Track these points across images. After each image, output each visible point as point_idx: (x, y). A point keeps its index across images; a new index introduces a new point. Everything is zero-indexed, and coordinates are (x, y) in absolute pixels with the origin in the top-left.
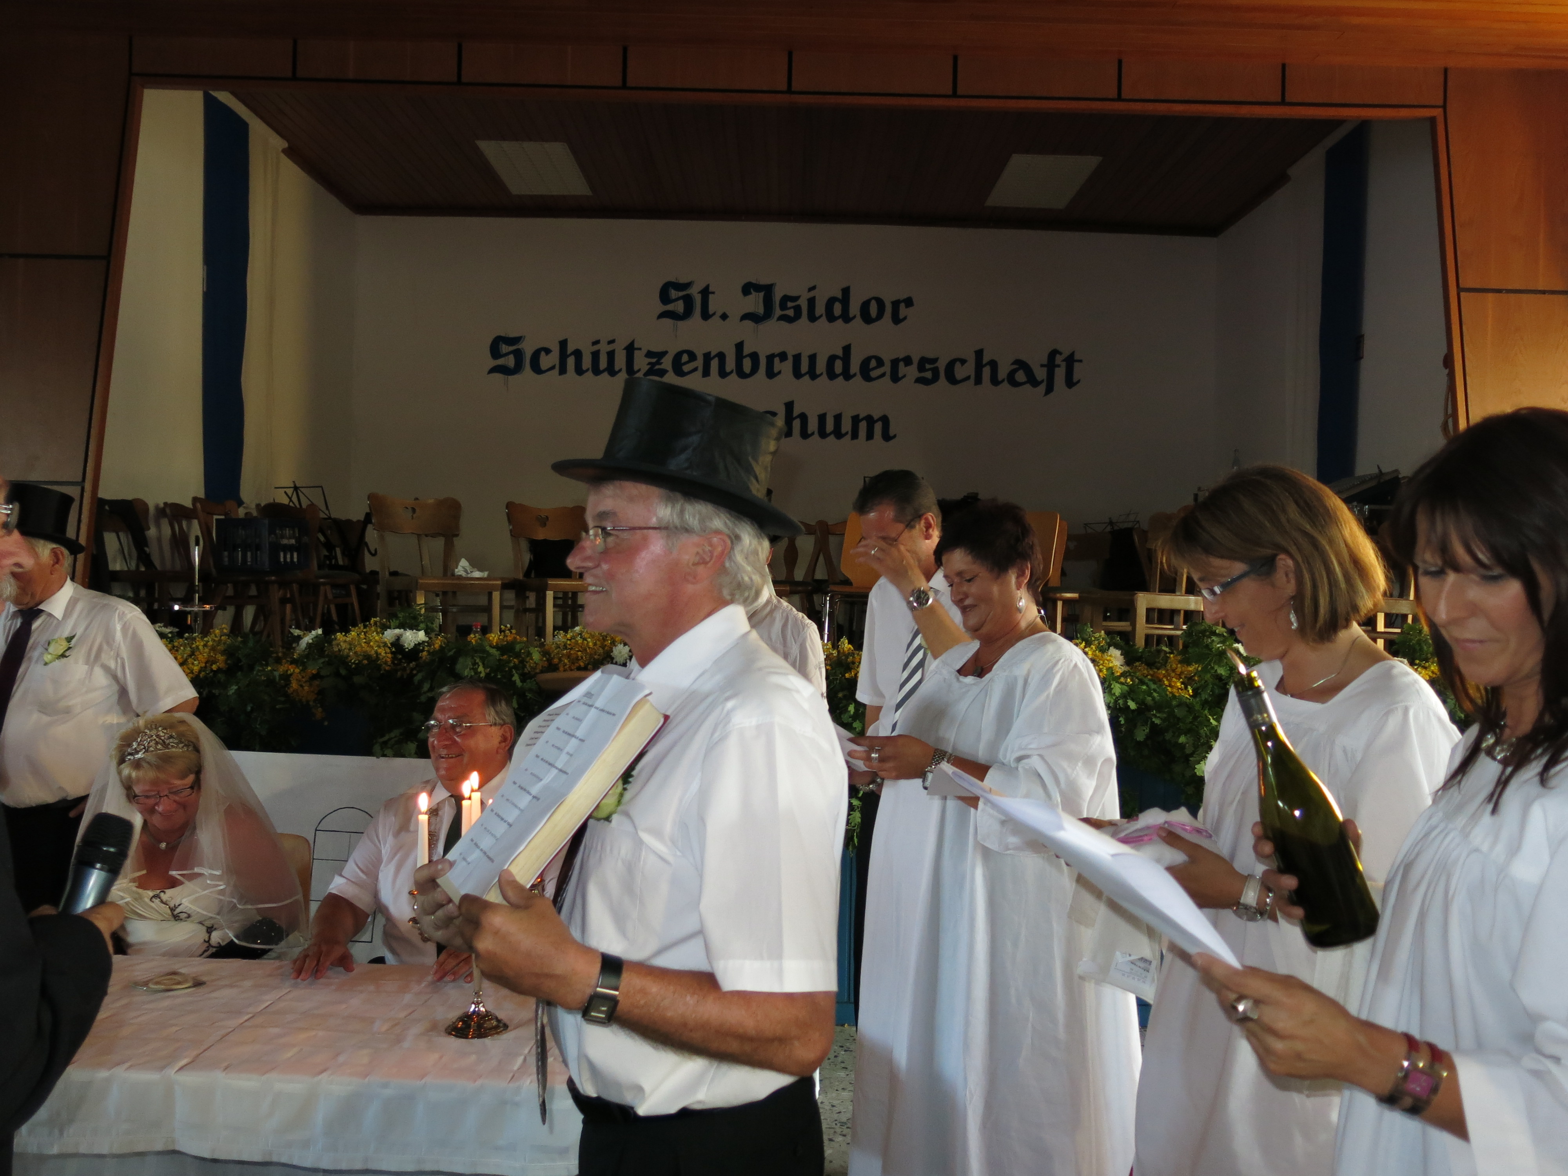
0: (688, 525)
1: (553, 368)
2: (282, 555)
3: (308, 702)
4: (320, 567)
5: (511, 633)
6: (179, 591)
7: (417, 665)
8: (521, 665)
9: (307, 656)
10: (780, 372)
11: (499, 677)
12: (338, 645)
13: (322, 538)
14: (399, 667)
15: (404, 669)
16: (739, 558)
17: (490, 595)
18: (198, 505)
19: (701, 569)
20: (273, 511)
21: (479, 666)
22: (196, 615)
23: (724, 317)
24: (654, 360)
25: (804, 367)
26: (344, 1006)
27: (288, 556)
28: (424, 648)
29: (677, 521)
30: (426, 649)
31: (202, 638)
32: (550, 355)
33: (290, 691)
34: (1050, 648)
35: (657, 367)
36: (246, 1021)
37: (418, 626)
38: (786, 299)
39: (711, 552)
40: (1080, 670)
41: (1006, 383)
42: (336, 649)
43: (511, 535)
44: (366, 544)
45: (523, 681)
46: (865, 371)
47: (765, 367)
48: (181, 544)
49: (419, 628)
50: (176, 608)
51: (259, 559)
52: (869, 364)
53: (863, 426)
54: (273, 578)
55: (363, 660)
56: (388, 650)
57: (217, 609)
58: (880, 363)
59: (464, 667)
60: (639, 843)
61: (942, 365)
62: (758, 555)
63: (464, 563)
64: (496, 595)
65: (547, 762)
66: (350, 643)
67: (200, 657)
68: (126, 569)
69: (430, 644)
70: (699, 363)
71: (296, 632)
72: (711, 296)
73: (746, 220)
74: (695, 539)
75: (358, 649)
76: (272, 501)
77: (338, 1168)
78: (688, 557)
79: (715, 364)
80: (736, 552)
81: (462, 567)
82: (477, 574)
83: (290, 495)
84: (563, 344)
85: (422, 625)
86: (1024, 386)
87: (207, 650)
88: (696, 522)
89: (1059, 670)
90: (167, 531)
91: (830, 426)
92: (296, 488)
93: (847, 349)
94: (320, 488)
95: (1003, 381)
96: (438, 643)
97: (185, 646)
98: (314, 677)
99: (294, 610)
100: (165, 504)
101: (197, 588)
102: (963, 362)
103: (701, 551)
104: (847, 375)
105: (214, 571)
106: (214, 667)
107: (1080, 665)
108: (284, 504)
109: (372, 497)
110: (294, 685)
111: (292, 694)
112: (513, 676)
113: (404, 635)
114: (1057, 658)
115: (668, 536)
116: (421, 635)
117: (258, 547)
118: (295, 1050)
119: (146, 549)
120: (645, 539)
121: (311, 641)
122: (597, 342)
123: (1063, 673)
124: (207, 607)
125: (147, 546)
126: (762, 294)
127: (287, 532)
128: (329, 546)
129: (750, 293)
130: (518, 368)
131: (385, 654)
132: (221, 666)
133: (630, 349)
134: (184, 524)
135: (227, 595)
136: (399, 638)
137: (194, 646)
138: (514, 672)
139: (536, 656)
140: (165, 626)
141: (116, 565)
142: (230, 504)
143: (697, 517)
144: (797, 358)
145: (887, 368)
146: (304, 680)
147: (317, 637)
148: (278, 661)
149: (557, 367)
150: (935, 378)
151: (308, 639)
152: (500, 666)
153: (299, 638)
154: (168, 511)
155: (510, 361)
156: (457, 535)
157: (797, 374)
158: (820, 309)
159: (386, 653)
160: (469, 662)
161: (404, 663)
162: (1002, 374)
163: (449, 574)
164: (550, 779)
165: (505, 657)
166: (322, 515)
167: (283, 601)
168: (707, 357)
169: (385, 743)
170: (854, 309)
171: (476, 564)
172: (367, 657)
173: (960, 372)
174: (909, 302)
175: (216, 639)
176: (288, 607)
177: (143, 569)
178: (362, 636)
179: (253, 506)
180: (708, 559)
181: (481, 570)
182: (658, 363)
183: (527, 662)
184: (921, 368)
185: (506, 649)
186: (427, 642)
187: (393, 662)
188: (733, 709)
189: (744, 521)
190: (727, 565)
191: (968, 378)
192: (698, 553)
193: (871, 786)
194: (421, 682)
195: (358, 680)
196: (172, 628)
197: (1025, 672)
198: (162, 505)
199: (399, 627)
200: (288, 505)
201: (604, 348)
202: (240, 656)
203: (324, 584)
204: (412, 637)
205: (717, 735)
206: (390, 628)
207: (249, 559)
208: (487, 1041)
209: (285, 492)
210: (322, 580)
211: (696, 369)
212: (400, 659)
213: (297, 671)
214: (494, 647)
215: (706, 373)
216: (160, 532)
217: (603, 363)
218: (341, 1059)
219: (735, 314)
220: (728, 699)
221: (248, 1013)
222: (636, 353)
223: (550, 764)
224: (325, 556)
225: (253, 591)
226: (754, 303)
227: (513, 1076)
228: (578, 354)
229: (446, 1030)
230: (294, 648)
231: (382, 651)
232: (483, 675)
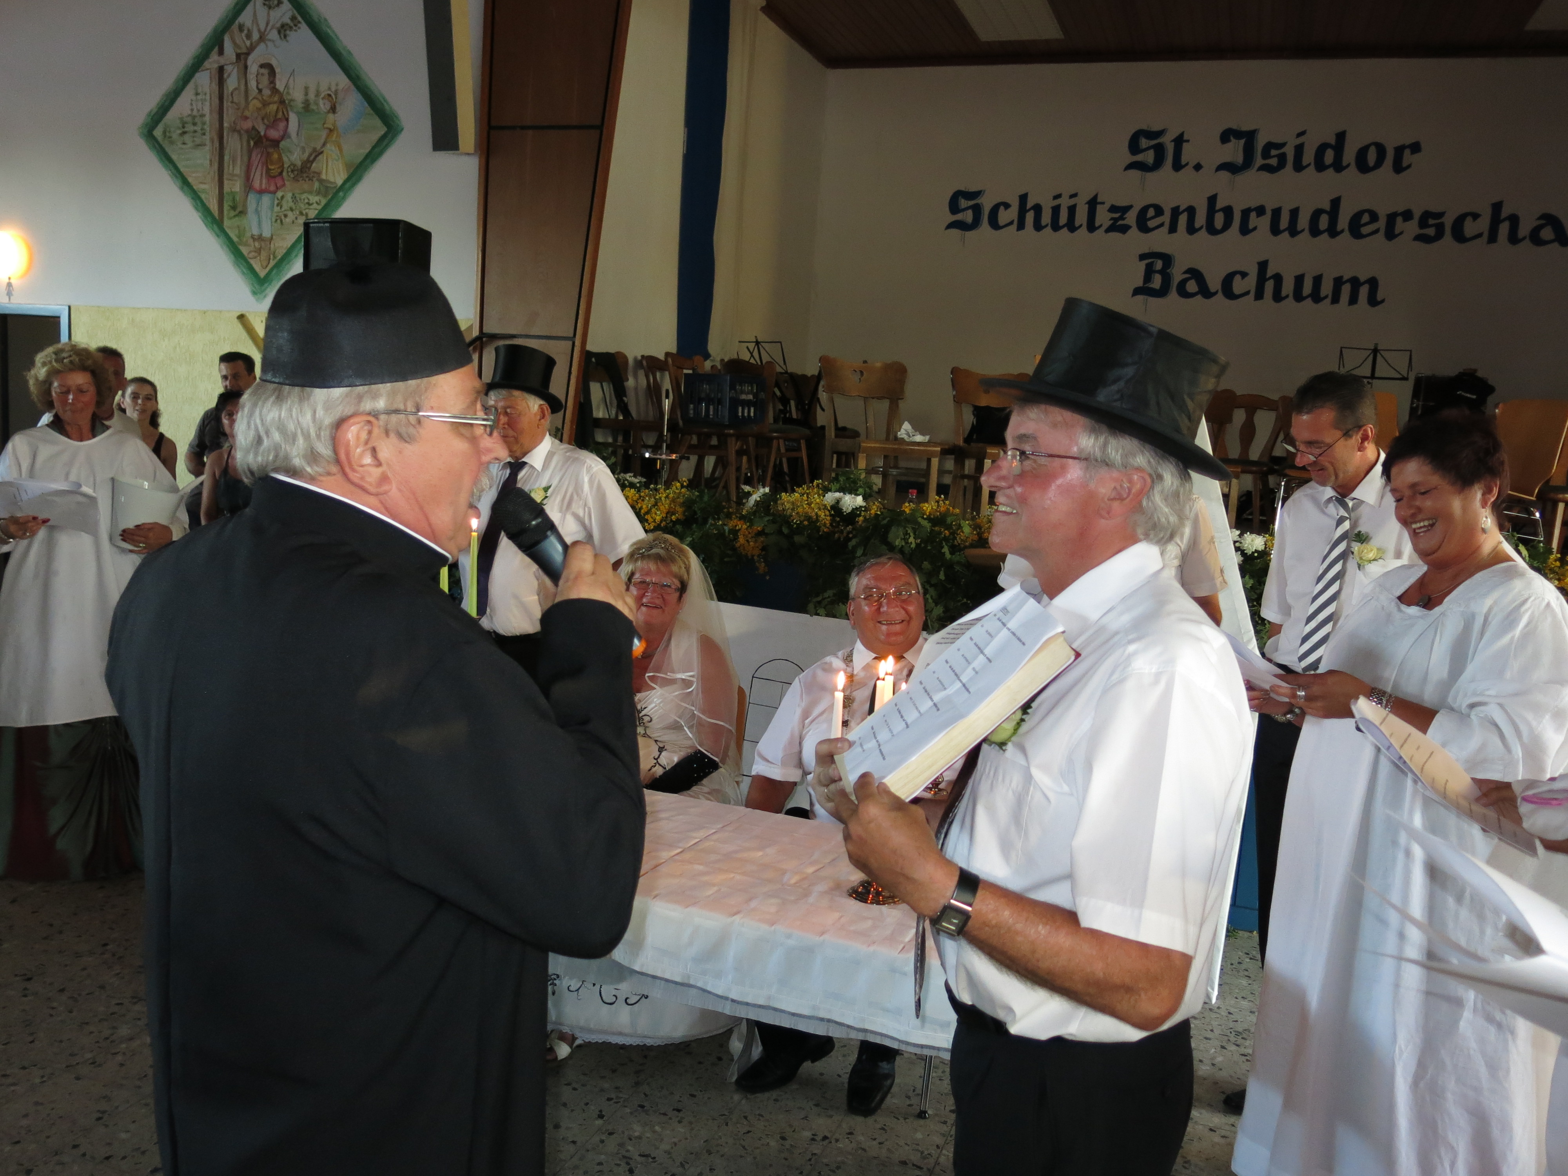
0: (1109, 458)
1: (1011, 223)
2: (740, 409)
3: (753, 556)
4: (776, 420)
5: (944, 503)
6: (651, 440)
7: (853, 529)
8: (951, 537)
9: (754, 513)
10: (1255, 228)
11: (929, 548)
12: (783, 504)
13: (778, 393)
14: (836, 530)
15: (842, 532)
16: (1157, 498)
17: (929, 461)
18: (670, 360)
19: (1116, 505)
20: (735, 367)
21: (910, 536)
22: (663, 462)
23: (1198, 167)
24: (1117, 215)
25: (1284, 223)
26: (760, 853)
27: (746, 411)
28: (860, 513)
29: (1098, 454)
30: (863, 514)
31: (665, 490)
32: (1009, 210)
33: (737, 545)
34: (1517, 585)
35: (1120, 222)
36: (678, 854)
37: (857, 490)
38: (1270, 146)
39: (1130, 490)
40: (1553, 610)
41: (1527, 242)
42: (780, 508)
43: (954, 401)
44: (818, 399)
45: (952, 553)
46: (1355, 229)
47: (1239, 221)
48: (654, 392)
49: (858, 492)
50: (647, 455)
51: (720, 413)
52: (1361, 218)
53: (1346, 289)
54: (732, 431)
55: (804, 521)
56: (827, 513)
57: (682, 458)
58: (1374, 217)
59: (896, 538)
60: (1028, 778)
61: (1448, 221)
62: (1178, 497)
63: (906, 426)
64: (935, 462)
65: (954, 671)
66: (793, 503)
67: (662, 507)
68: (607, 417)
69: (867, 509)
70: (1166, 218)
71: (747, 488)
72: (1184, 144)
73: (1232, 58)
74: (1115, 474)
75: (800, 510)
76: (735, 357)
77: (745, 1000)
78: (1105, 490)
79: (1183, 219)
80: (1156, 491)
81: (905, 431)
82: (919, 438)
83: (751, 350)
84: (1023, 198)
85: (861, 490)
86: (1550, 246)
87: (668, 502)
88: (1118, 457)
89: (1527, 611)
90: (643, 382)
91: (1307, 289)
92: (757, 343)
93: (1336, 203)
94: (779, 344)
95: (1524, 238)
96: (875, 509)
97: (650, 497)
98: (760, 534)
99: (749, 461)
100: (643, 356)
101: (665, 438)
102: (1475, 216)
103: (1118, 487)
104: (1333, 232)
105: (681, 423)
106: (674, 518)
107: (1554, 604)
108: (745, 361)
109: (824, 360)
110: (742, 540)
111: (739, 547)
112: (943, 547)
113: (843, 500)
114: (1526, 596)
115: (1087, 468)
116: (859, 501)
117: (720, 402)
118: (715, 889)
119: (625, 399)
120: (1064, 469)
121: (758, 499)
122: (1058, 197)
123: (1533, 613)
124: (674, 457)
125: (626, 397)
126: (1242, 141)
127: (747, 388)
128: (785, 401)
129: (1229, 141)
130: (975, 225)
131: (825, 517)
132: (679, 517)
133: (1093, 203)
134: (658, 375)
135: (692, 443)
136: (838, 501)
137: (657, 497)
138: (944, 544)
139: (967, 530)
140: (635, 476)
141: (599, 413)
142: (697, 359)
143: (1120, 451)
144: (1277, 213)
145: (1382, 224)
146: (750, 536)
147: (765, 495)
148: (729, 516)
149: (1016, 222)
150: (1440, 235)
151: (755, 497)
152: (931, 538)
153: (749, 494)
154: (644, 363)
155: (968, 216)
156: (902, 399)
157: (1275, 230)
158: (1308, 157)
159: (825, 515)
160: (901, 532)
161: (842, 526)
162: (1524, 230)
163: (891, 437)
164: (953, 691)
165: (937, 529)
166: (779, 369)
167: (740, 453)
168: (1176, 212)
169: (819, 602)
170: (1349, 155)
171: (918, 427)
172: (809, 518)
173: (1470, 228)
174: (1416, 148)
175: (677, 491)
176: (745, 459)
177: (621, 418)
178: (805, 497)
179: (719, 359)
180: (1125, 496)
181: (923, 434)
182: (1122, 218)
183: (957, 535)
184: (1423, 222)
185: (938, 520)
186: (865, 507)
187: (831, 524)
188: (1135, 653)
189: (1169, 460)
190: (1144, 503)
191: (1480, 235)
192: (1115, 488)
193: (1289, 716)
194: (855, 548)
195: (798, 539)
196: (640, 478)
197: (1485, 610)
198: (640, 358)
199: (839, 491)
200: (748, 362)
201: (1065, 203)
202: (696, 509)
203: (777, 438)
204: (852, 501)
205: (1115, 677)
206: (830, 490)
207: (711, 413)
208: (884, 909)
209: (748, 348)
210: (775, 434)
211: (1162, 225)
212: (839, 522)
213: (745, 527)
214: (925, 519)
215: (1173, 229)
216: (637, 382)
217: (1063, 219)
218: (753, 904)
219: (1209, 164)
220: (1130, 642)
221: (680, 848)
222: (1099, 207)
223: (956, 675)
224: (780, 410)
225: (714, 441)
226: (1234, 151)
227: (904, 947)
228: (1038, 209)
229: (848, 891)
230: (744, 504)
231: (822, 514)
232: (913, 546)
